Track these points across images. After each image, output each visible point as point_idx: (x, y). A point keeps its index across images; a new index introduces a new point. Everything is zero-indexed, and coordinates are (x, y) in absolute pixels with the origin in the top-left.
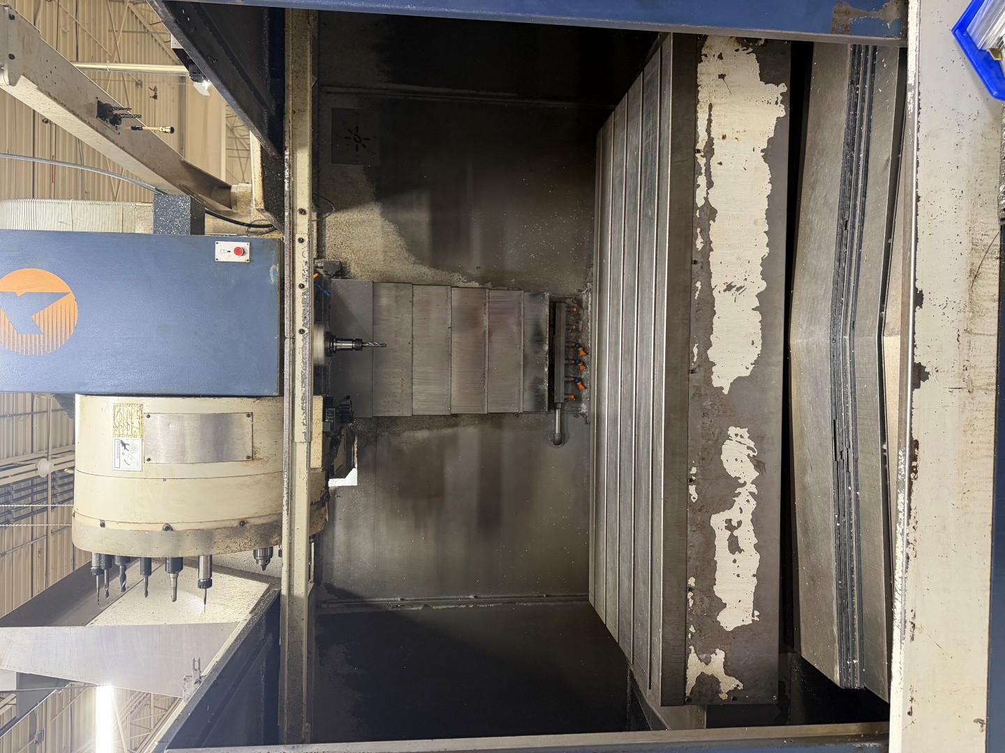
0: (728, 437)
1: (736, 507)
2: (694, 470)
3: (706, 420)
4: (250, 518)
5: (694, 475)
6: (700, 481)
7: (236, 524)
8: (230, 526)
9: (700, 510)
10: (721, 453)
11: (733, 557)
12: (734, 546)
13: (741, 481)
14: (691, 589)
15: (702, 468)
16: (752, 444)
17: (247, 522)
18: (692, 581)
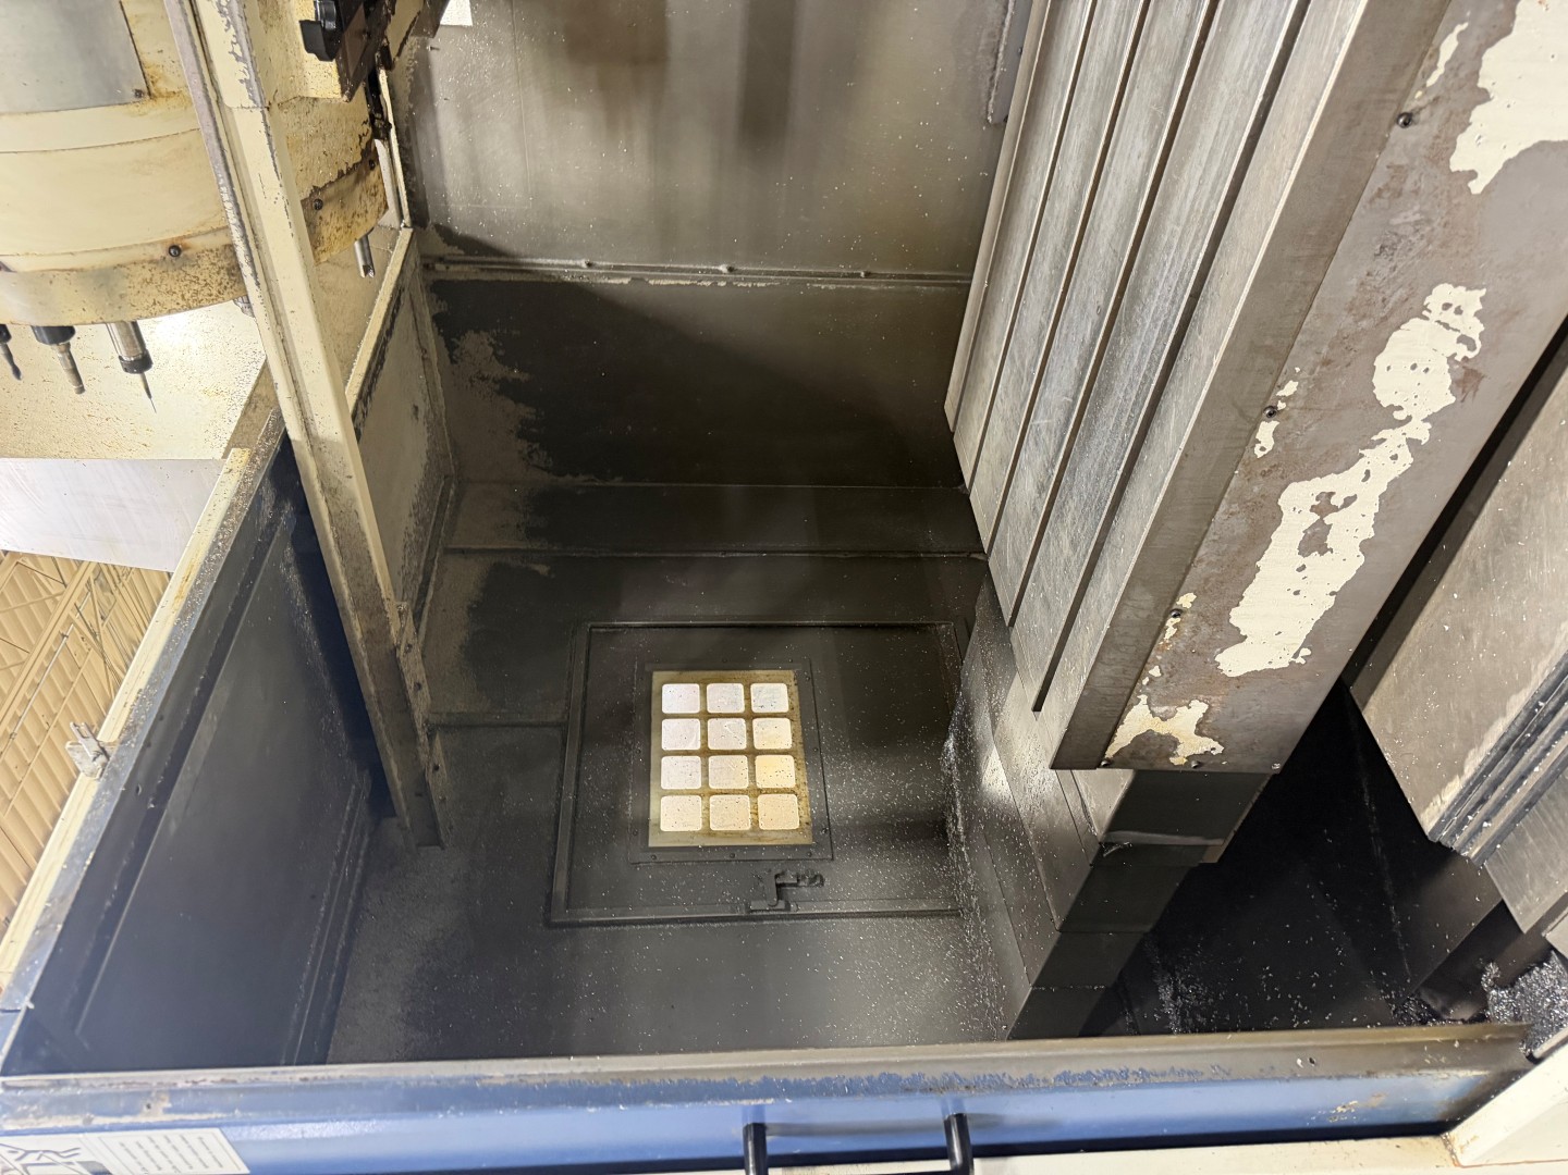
0: (1420, 312)
1: (1359, 468)
2: (1290, 388)
3: (1383, 267)
4: (189, 237)
5: (1286, 399)
6: (1295, 413)
7: (159, 252)
8: (148, 258)
9: (1264, 474)
10: (1380, 348)
11: (1301, 560)
12: (1315, 542)
13: (1399, 415)
14: (1179, 613)
15: (1315, 387)
16: (1475, 329)
17: (187, 248)
18: (1186, 601)
